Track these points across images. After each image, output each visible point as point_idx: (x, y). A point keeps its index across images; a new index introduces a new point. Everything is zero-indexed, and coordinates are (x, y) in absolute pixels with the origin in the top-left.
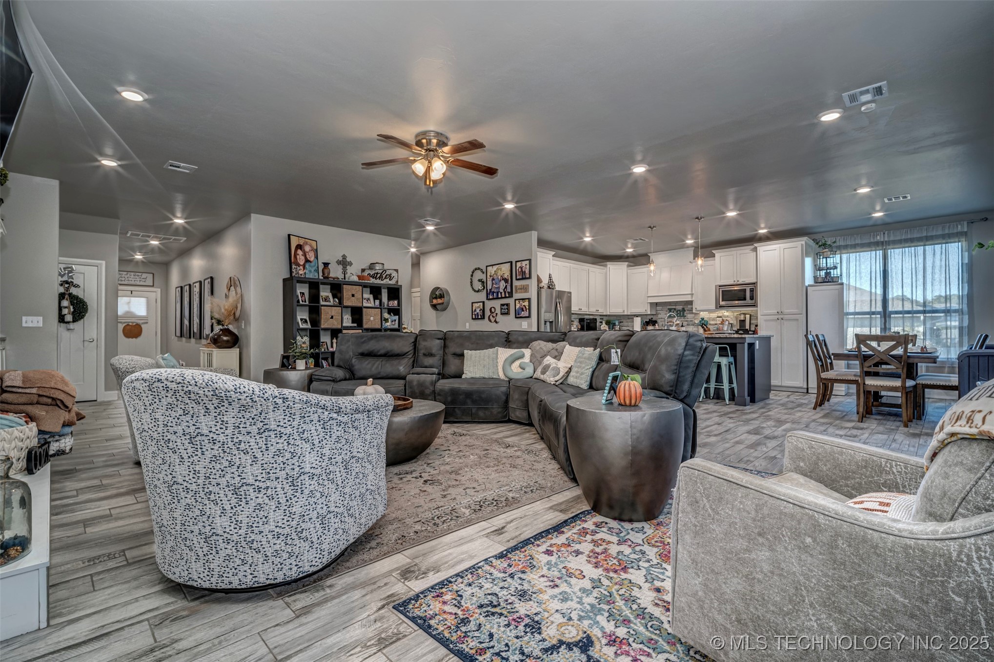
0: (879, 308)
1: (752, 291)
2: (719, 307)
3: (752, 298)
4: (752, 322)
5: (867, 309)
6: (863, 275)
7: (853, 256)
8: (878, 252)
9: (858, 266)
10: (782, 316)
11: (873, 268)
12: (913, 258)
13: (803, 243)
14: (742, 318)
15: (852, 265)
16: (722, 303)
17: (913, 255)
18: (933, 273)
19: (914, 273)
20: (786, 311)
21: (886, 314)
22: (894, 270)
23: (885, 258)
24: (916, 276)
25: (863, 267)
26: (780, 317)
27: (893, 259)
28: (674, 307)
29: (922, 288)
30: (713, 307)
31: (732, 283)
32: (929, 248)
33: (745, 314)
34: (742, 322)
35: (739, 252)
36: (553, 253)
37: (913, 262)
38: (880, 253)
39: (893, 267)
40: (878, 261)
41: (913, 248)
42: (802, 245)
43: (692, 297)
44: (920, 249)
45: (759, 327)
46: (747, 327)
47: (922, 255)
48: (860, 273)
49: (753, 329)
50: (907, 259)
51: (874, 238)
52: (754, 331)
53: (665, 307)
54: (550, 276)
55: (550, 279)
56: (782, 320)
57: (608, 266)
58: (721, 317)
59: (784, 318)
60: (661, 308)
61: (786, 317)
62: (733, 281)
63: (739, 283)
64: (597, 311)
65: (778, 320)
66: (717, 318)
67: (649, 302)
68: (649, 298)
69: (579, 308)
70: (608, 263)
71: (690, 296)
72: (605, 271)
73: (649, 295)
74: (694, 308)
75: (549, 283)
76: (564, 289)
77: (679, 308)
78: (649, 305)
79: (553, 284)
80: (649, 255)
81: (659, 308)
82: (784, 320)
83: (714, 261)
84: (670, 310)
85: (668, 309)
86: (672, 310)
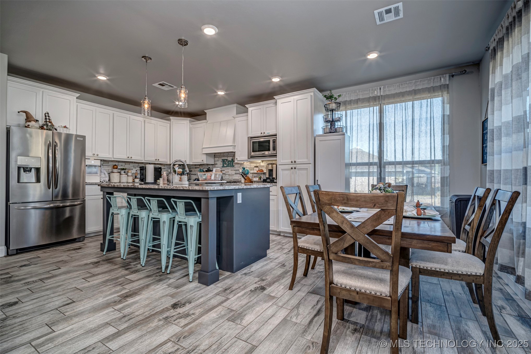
0: (376, 160)
1: (274, 142)
3: (274, 149)
5: (366, 161)
6: (363, 128)
7: (355, 111)
8: (375, 108)
9: (359, 119)
10: (295, 166)
11: (372, 120)
12: (404, 111)
13: (312, 94)
14: (270, 167)
15: (355, 118)
16: (253, 154)
17: (404, 109)
18: (420, 125)
19: (404, 125)
20: (298, 161)
21: (381, 164)
22: (388, 123)
23: (381, 112)
24: (406, 128)
25: (363, 121)
26: (293, 166)
27: (387, 113)
28: (226, 158)
29: (411, 139)
30: (247, 157)
31: (260, 135)
32: (417, 103)
33: (272, 164)
34: (272, 171)
35: (265, 106)
36: (78, 95)
37: (404, 115)
38: (377, 108)
39: (387, 119)
40: (375, 115)
41: (404, 104)
42: (311, 96)
43: (235, 149)
44: (410, 104)
47: (411, 108)
48: (361, 126)
50: (399, 112)
51: (372, 93)
53: (220, 158)
54: (47, 115)
55: (46, 119)
56: (295, 170)
57: (172, 120)
58: (257, 167)
59: (297, 168)
60: (218, 158)
61: (298, 166)
62: (261, 132)
63: (265, 134)
64: (157, 160)
65: (292, 170)
66: (255, 168)
67: (203, 153)
68: (204, 150)
69: (128, 156)
70: (171, 118)
71: (232, 147)
72: (169, 125)
73: (203, 147)
74: (237, 159)
75: (45, 123)
76: (73, 131)
77: (230, 159)
78: (205, 156)
79: (50, 124)
80: (205, 111)
81: (216, 159)
82: (296, 170)
83: (248, 115)
84: (223, 161)
85: (222, 160)
86: (225, 161)
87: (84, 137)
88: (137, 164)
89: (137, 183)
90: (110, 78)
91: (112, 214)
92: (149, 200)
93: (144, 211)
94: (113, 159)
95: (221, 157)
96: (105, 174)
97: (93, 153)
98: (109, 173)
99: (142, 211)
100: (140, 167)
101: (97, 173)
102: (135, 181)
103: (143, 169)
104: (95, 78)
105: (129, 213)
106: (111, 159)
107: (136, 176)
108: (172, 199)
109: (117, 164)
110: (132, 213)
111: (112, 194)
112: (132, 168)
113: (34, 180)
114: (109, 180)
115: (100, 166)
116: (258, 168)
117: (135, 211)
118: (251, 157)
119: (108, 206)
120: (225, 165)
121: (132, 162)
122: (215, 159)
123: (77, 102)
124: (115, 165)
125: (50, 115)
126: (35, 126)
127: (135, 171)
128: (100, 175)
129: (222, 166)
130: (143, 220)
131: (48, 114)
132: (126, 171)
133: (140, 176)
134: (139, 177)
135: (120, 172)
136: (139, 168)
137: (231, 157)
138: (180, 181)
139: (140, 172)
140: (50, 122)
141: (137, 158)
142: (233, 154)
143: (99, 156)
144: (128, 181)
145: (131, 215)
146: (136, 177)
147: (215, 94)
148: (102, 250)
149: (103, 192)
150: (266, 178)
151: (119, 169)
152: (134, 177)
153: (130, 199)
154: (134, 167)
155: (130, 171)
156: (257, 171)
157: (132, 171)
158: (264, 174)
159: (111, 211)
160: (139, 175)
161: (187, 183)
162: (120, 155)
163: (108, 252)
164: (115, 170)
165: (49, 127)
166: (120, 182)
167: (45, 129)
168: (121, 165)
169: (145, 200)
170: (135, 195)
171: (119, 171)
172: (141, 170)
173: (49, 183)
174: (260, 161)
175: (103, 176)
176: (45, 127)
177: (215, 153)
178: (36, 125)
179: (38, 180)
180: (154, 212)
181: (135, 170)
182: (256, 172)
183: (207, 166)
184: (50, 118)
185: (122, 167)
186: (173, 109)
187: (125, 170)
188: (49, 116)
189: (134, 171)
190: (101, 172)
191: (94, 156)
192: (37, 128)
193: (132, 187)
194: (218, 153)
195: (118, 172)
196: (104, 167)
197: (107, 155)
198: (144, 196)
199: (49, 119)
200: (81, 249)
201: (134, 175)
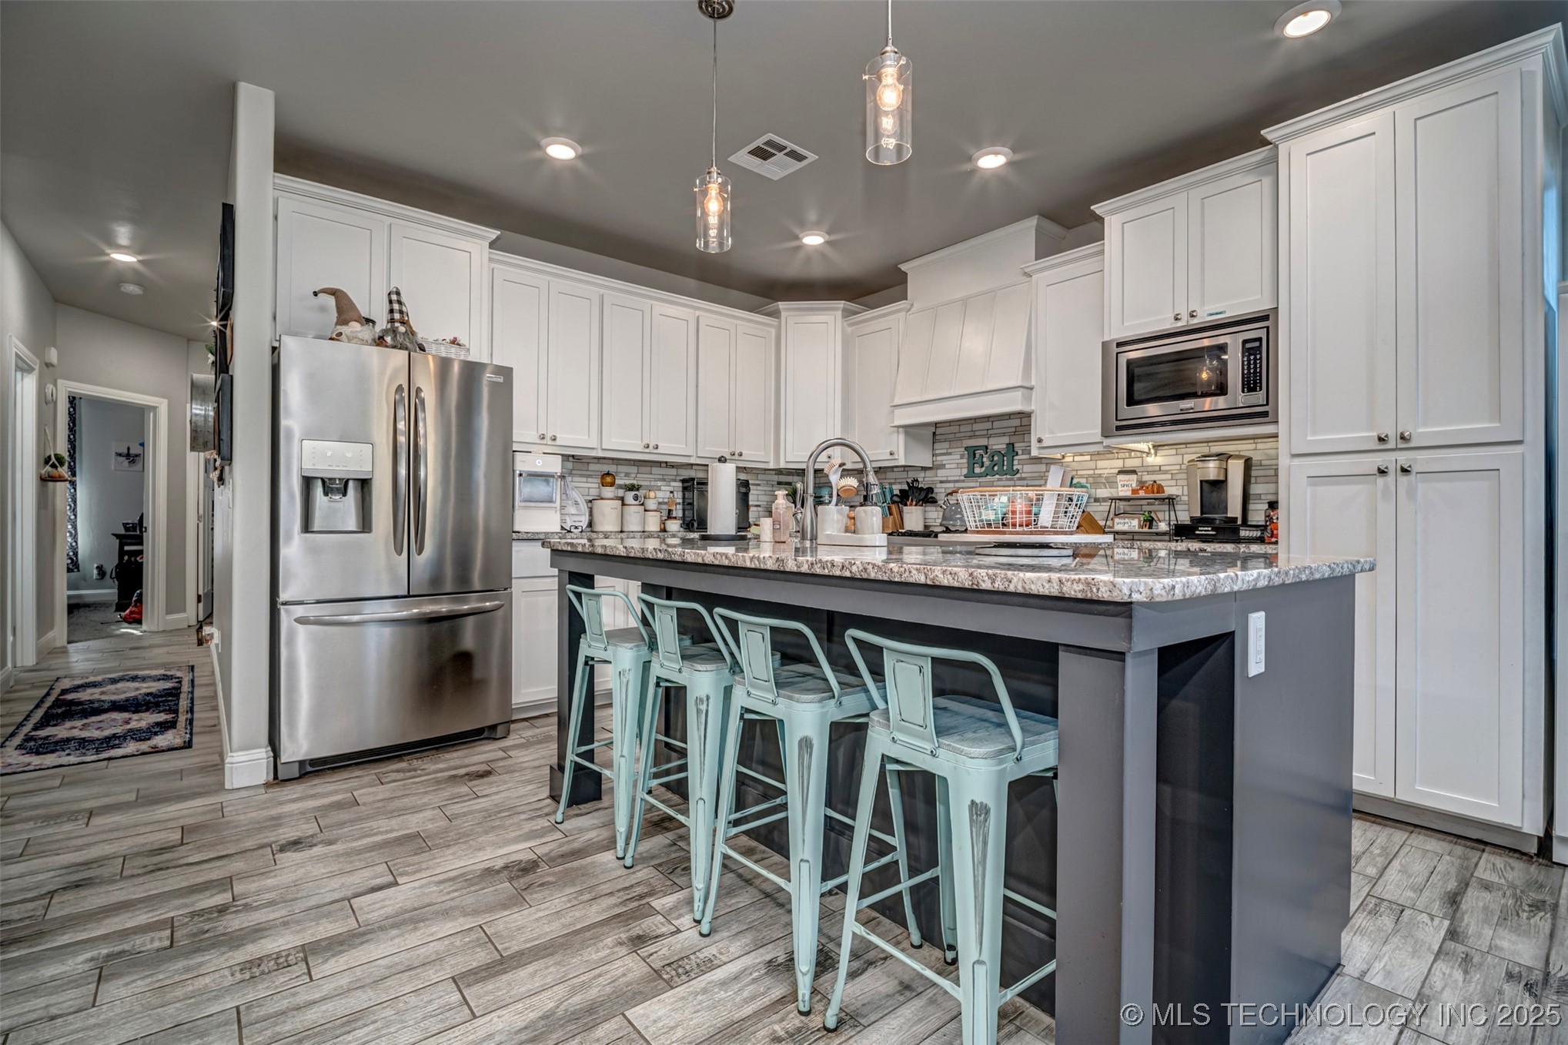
1: (1253, 351)
2: (1118, 427)
3: (1252, 382)
4: (1256, 489)
10: (1403, 458)
13: (1533, 63)
14: (1212, 470)
16: (1129, 412)
20: (1423, 431)
26: (1393, 460)
28: (983, 442)
30: (1095, 432)
31: (1169, 325)
33: (1224, 457)
34: (1215, 487)
35: (1200, 193)
42: (1527, 74)
43: (1028, 399)
45: (1281, 511)
46: (1234, 510)
49: (1257, 516)
52: (1263, 528)
53: (959, 443)
54: (394, 297)
55: (392, 311)
56: (1403, 480)
57: (783, 314)
58: (1134, 472)
59: (1415, 469)
60: (947, 445)
61: (1419, 460)
62: (1172, 316)
63: (1195, 321)
64: (736, 457)
65: (1380, 481)
66: (1120, 477)
67: (897, 423)
68: (897, 411)
69: (646, 442)
70: (782, 305)
71: (1019, 394)
72: (773, 331)
73: (897, 402)
74: (1040, 441)
75: (389, 326)
76: (477, 354)
77: (999, 444)
78: (902, 437)
79: (402, 329)
80: (903, 267)
81: (941, 448)
82: (1412, 477)
83: (1102, 252)
84: (972, 452)
85: (966, 448)
86: (978, 452)
87: (506, 372)
88: (673, 471)
89: (674, 536)
90: (588, 150)
91: (586, 663)
92: (732, 625)
93: (710, 667)
94: (600, 454)
95: (960, 439)
96: (576, 503)
97: (540, 432)
98: (591, 501)
99: (699, 667)
100: (683, 481)
101: (551, 501)
102: (668, 529)
103: (694, 487)
104: (538, 154)
105: (647, 665)
106: (593, 454)
107: (670, 511)
108: (852, 632)
109: (612, 469)
110: (656, 670)
111: (587, 580)
112: (659, 483)
113: (352, 523)
114: (590, 525)
115: (563, 477)
116: (1134, 477)
117: (668, 666)
118: (1118, 428)
119: (574, 627)
120: (977, 470)
121: (659, 464)
122: (937, 446)
123: (491, 260)
124: (608, 474)
125: (404, 299)
126: (360, 335)
127: (668, 494)
128: (563, 507)
129: (965, 471)
130: (703, 707)
131: (398, 293)
132: (641, 493)
133: (684, 510)
134: (680, 514)
135: (622, 499)
136: (680, 484)
137: (1004, 434)
138: (847, 530)
139: (684, 498)
140: (403, 323)
141: (674, 446)
142: (1020, 423)
143: (558, 442)
144: (647, 529)
145: (652, 681)
146: (669, 517)
147: (967, 167)
148: (555, 798)
149: (560, 571)
150: (1192, 519)
151: (620, 487)
152: (665, 514)
153: (650, 606)
154: (664, 480)
155: (652, 494)
156: (1134, 491)
157: (660, 494)
158: (1171, 501)
159: (584, 651)
160: (680, 507)
161: (881, 539)
162: (623, 440)
163: (575, 810)
164: (608, 492)
165: (400, 339)
166: (622, 532)
167: (387, 347)
168: (627, 475)
169: (715, 620)
170: (670, 593)
171: (621, 493)
172: (685, 489)
173: (399, 534)
174: (1144, 447)
175: (572, 510)
176: (388, 339)
177: (936, 424)
178: (366, 333)
179: (365, 524)
180: (753, 686)
181: (667, 492)
182: (1129, 494)
183: (904, 475)
184: (404, 309)
185: (628, 482)
186: (793, 270)
187: (638, 490)
188: (400, 302)
189: (663, 494)
190: (564, 493)
191: (544, 442)
192: (363, 342)
193: (660, 556)
194: (950, 423)
195: (617, 498)
196: (575, 479)
197: (582, 439)
198: (711, 600)
199: (401, 312)
200: (491, 779)
201: (665, 507)
